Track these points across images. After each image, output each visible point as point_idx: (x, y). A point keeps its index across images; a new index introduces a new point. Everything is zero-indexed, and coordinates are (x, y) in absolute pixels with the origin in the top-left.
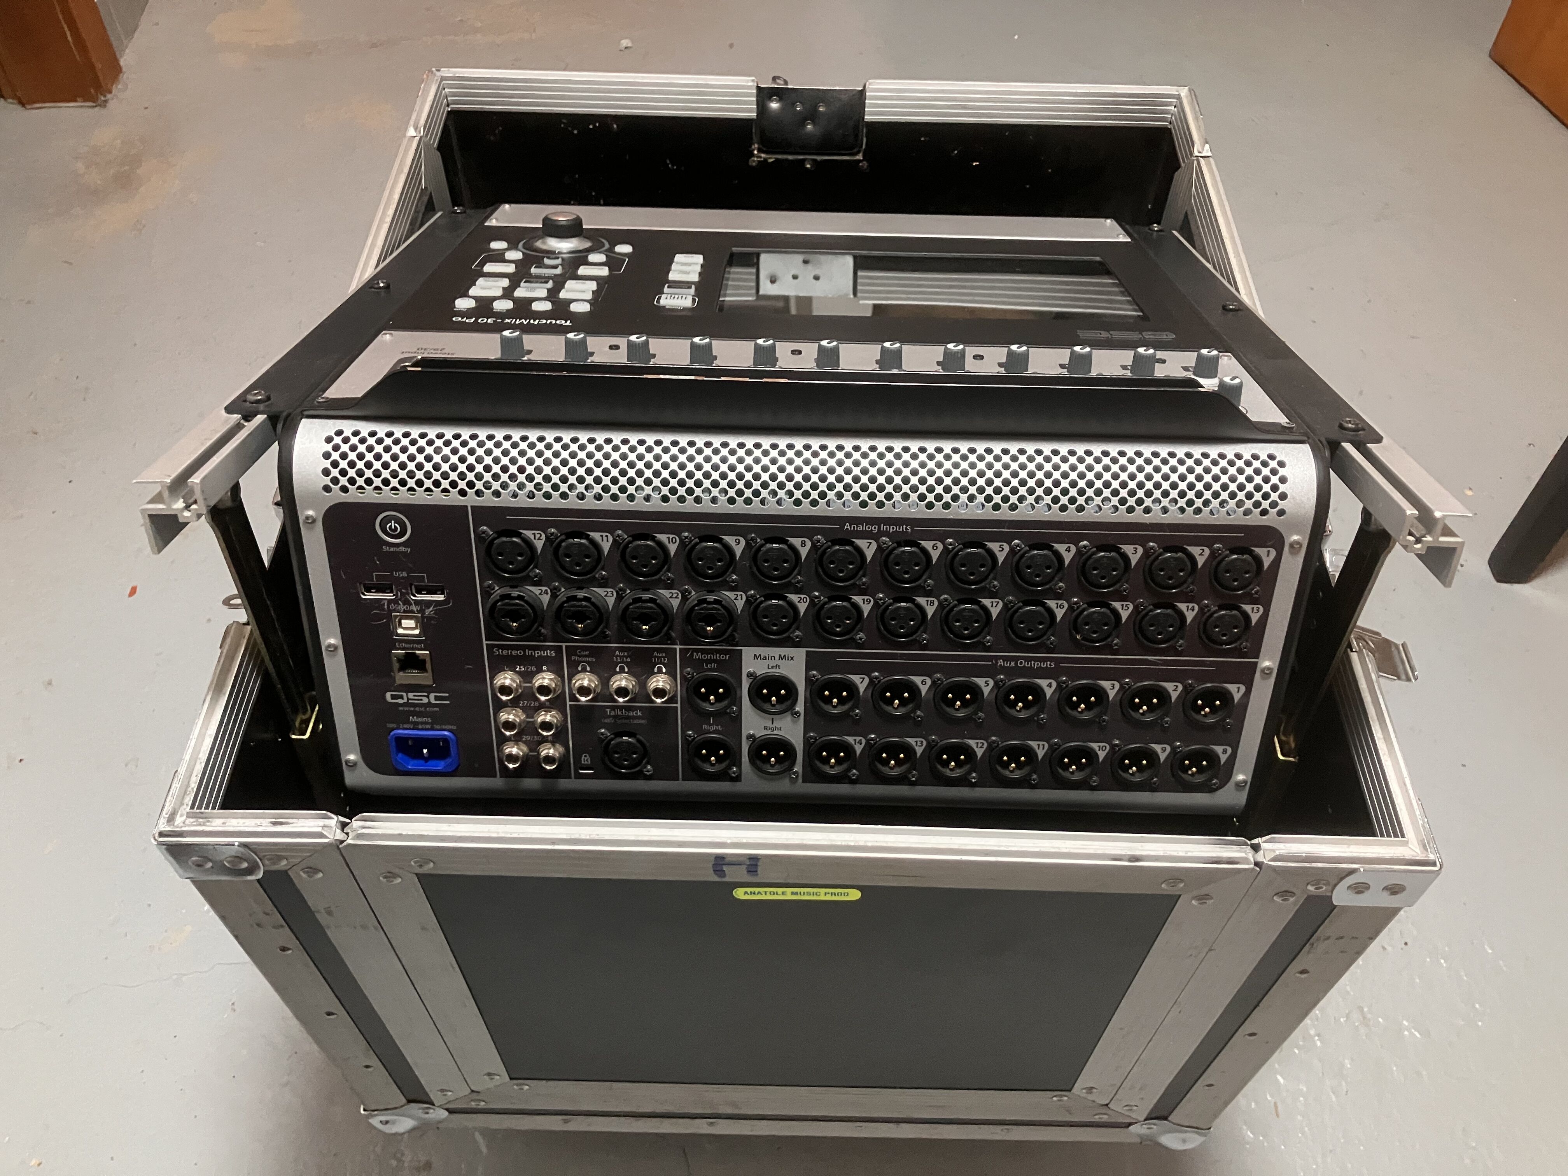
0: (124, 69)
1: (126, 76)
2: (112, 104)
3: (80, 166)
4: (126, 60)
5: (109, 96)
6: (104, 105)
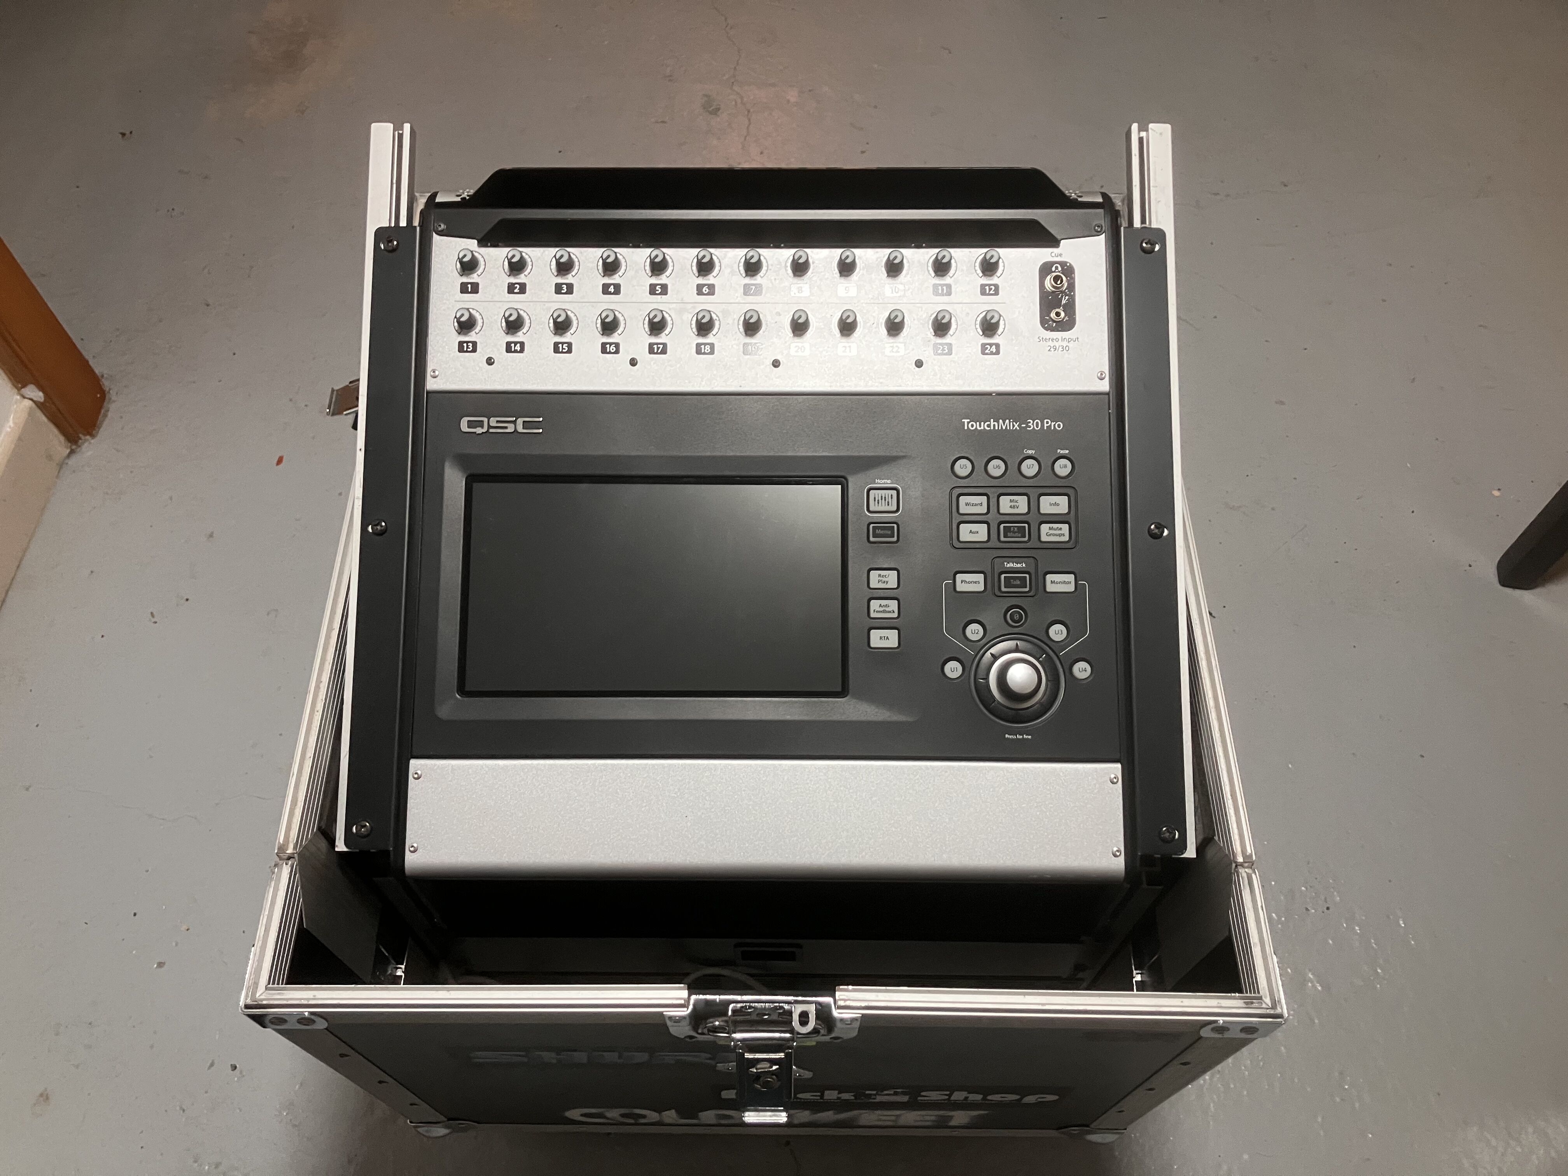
3: (254, 41)
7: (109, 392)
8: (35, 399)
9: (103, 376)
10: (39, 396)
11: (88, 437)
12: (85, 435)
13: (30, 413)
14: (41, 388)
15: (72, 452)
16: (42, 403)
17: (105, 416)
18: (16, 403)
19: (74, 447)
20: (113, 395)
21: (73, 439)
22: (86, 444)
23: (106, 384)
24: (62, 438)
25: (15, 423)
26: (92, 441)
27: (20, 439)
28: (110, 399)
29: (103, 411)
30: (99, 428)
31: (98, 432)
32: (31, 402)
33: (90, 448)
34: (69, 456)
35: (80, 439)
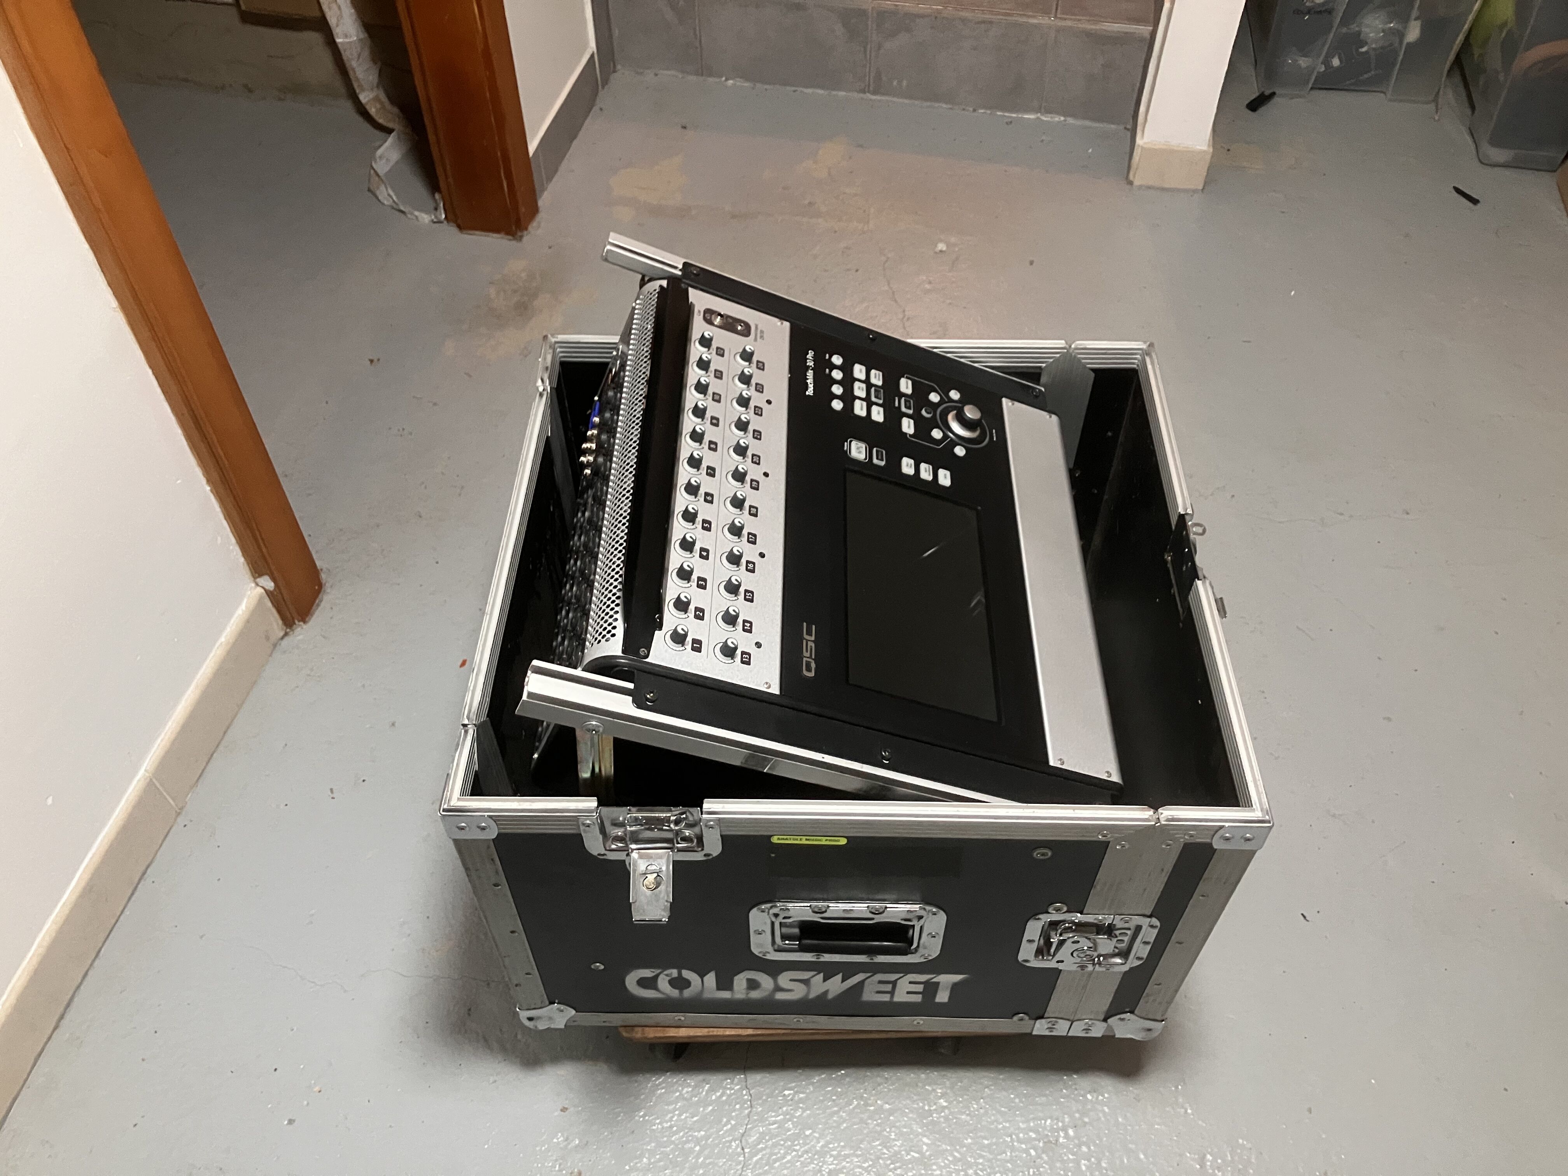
0: (540, 209)
1: (542, 216)
2: (525, 239)
3: (492, 291)
4: (544, 201)
5: (525, 232)
6: (520, 238)
7: (325, 585)
8: (267, 588)
9: (322, 570)
10: (270, 585)
11: (301, 623)
12: (299, 621)
13: (260, 601)
14: (274, 579)
15: (286, 634)
16: (271, 592)
17: (318, 605)
18: (251, 589)
19: (288, 630)
20: (327, 588)
21: (289, 623)
22: (299, 629)
23: (323, 576)
24: (280, 622)
25: (246, 607)
26: (305, 626)
27: (248, 621)
28: (325, 591)
29: (317, 601)
30: (312, 615)
31: (310, 619)
32: (263, 591)
33: (303, 632)
34: (282, 638)
35: (295, 624)
